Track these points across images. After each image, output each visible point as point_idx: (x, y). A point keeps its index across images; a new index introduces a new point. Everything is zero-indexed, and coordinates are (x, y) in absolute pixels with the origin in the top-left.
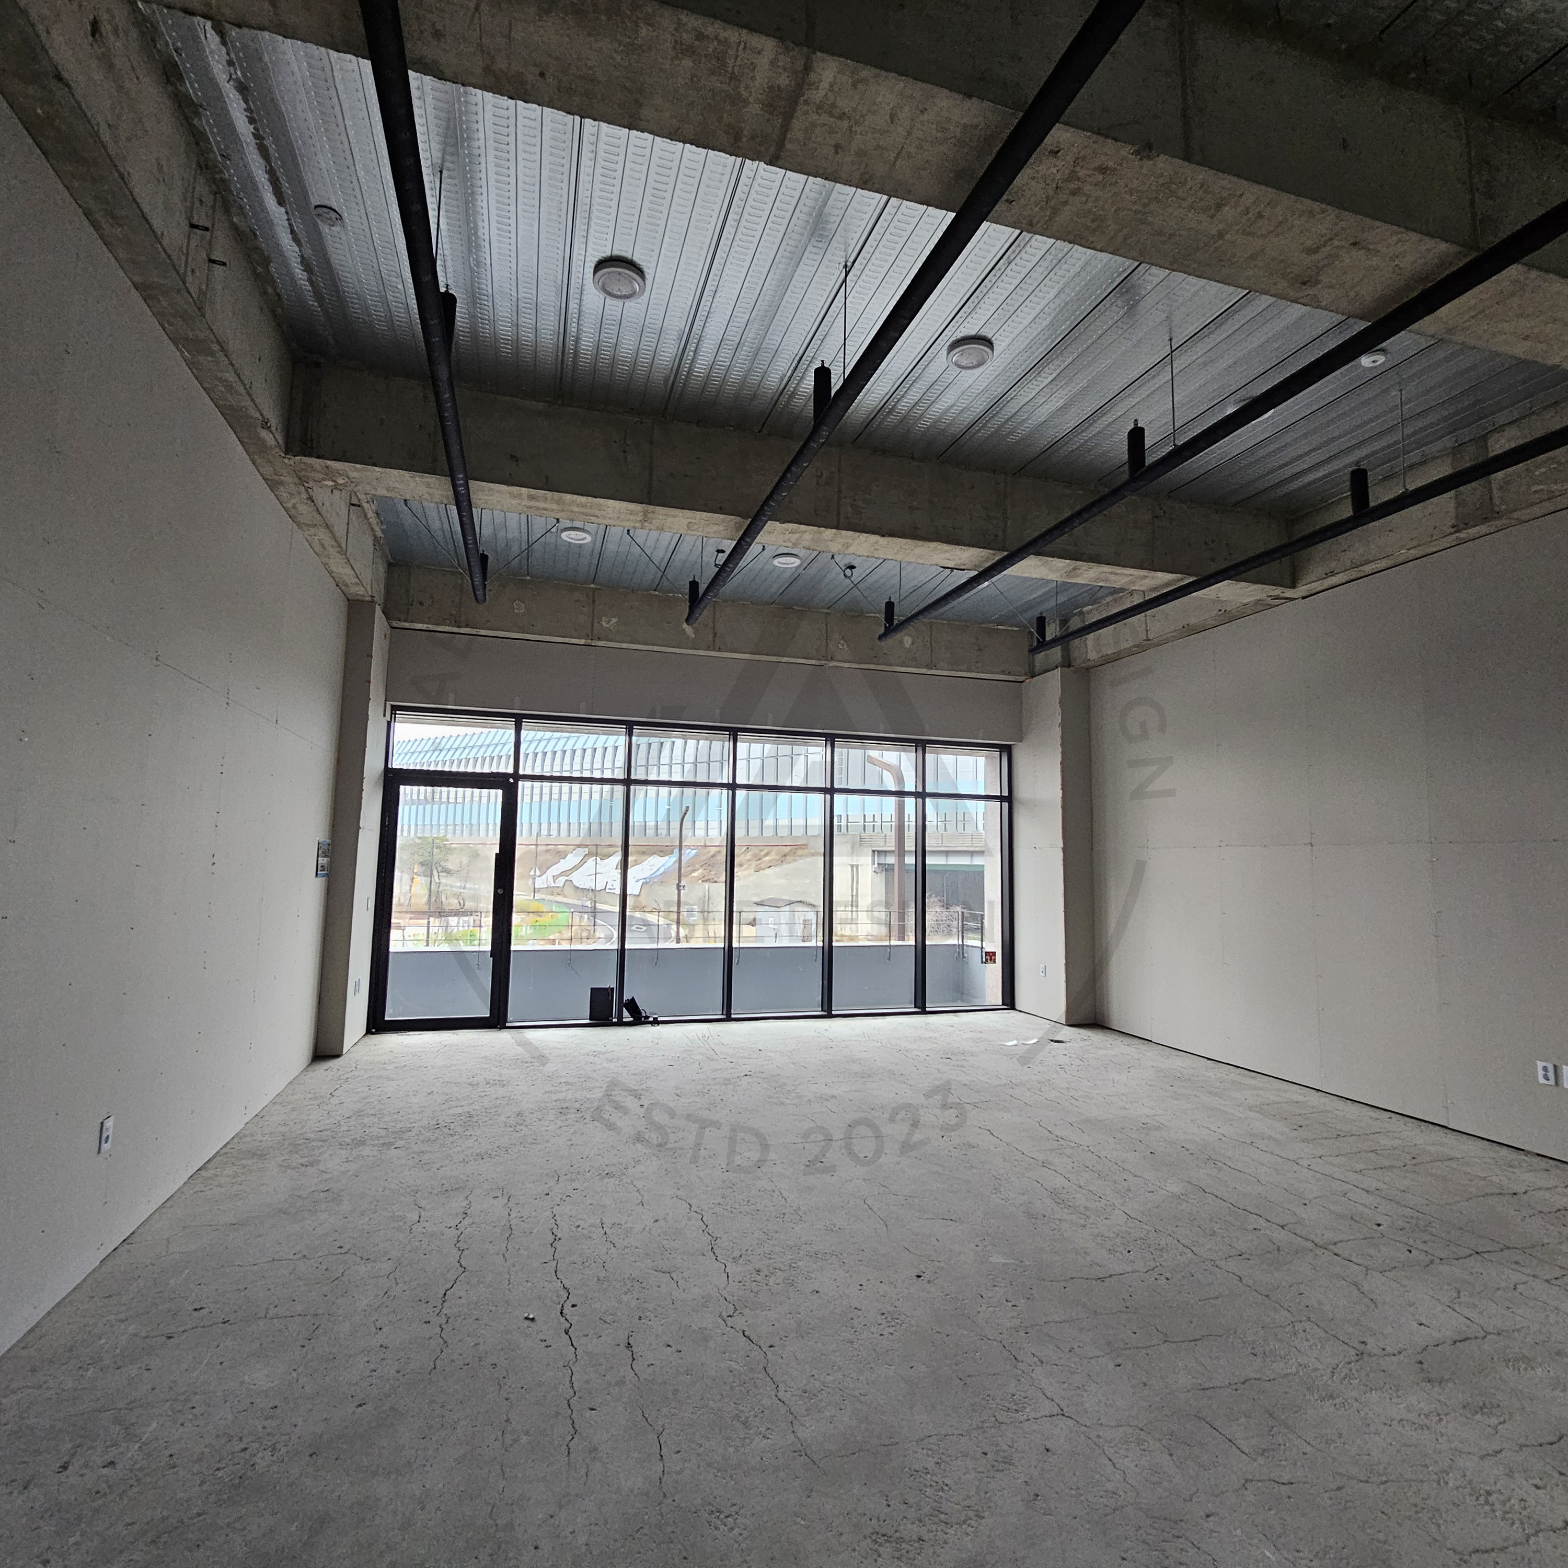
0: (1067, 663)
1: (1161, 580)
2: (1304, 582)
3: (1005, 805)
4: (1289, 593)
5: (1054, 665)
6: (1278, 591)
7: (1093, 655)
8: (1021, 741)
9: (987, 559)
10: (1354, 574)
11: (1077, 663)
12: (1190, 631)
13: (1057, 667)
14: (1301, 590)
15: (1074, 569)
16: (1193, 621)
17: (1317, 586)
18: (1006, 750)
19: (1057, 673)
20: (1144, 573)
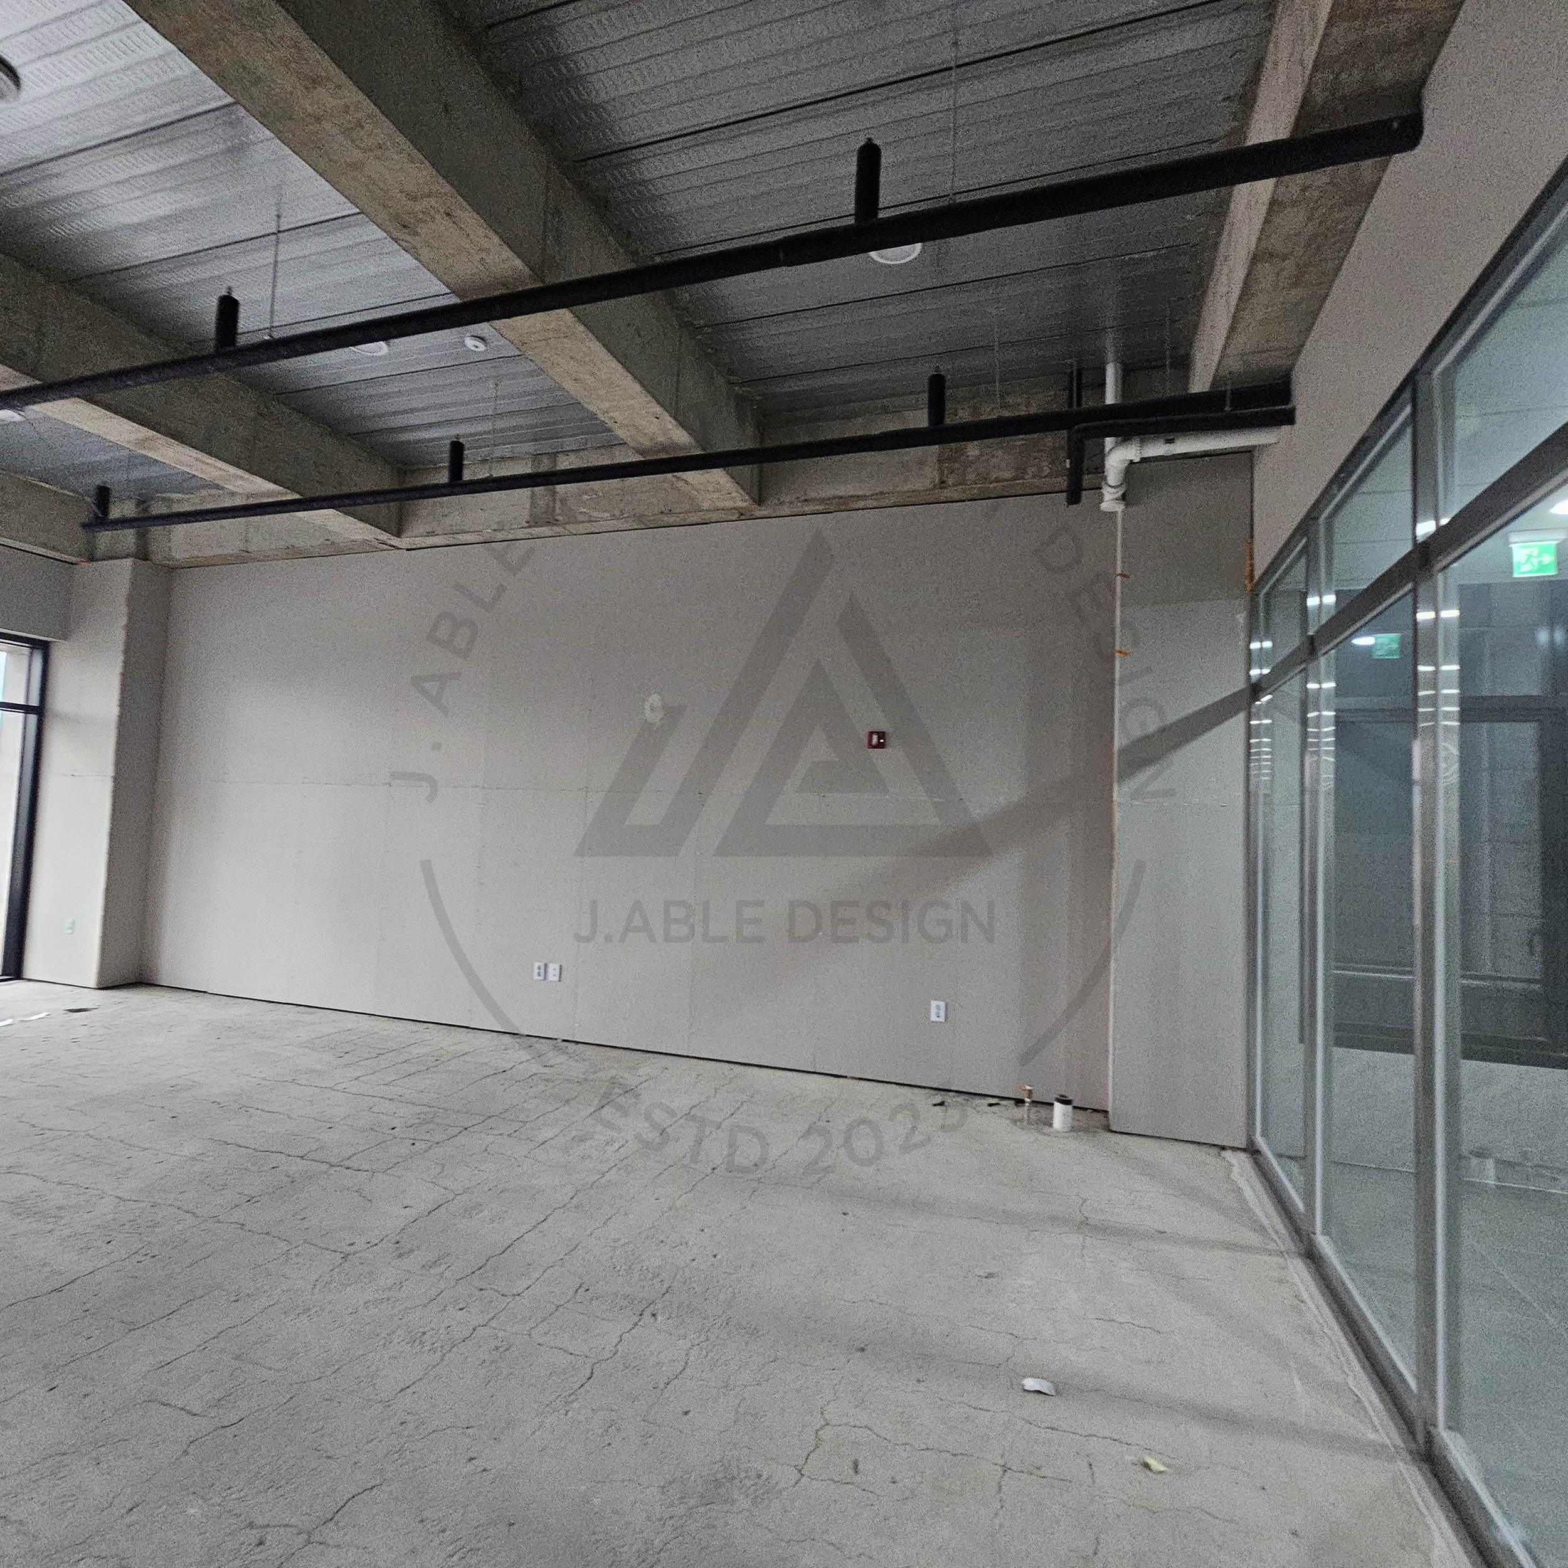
0: (142, 554)
1: (261, 488)
2: (409, 534)
3: (33, 719)
4: (395, 541)
5: (124, 553)
6: (384, 536)
7: (180, 553)
8: (65, 639)
11: (158, 558)
12: (295, 553)
13: (128, 557)
14: (404, 542)
16: (300, 543)
17: (419, 542)
18: (43, 648)
19: (128, 563)
20: (240, 472)
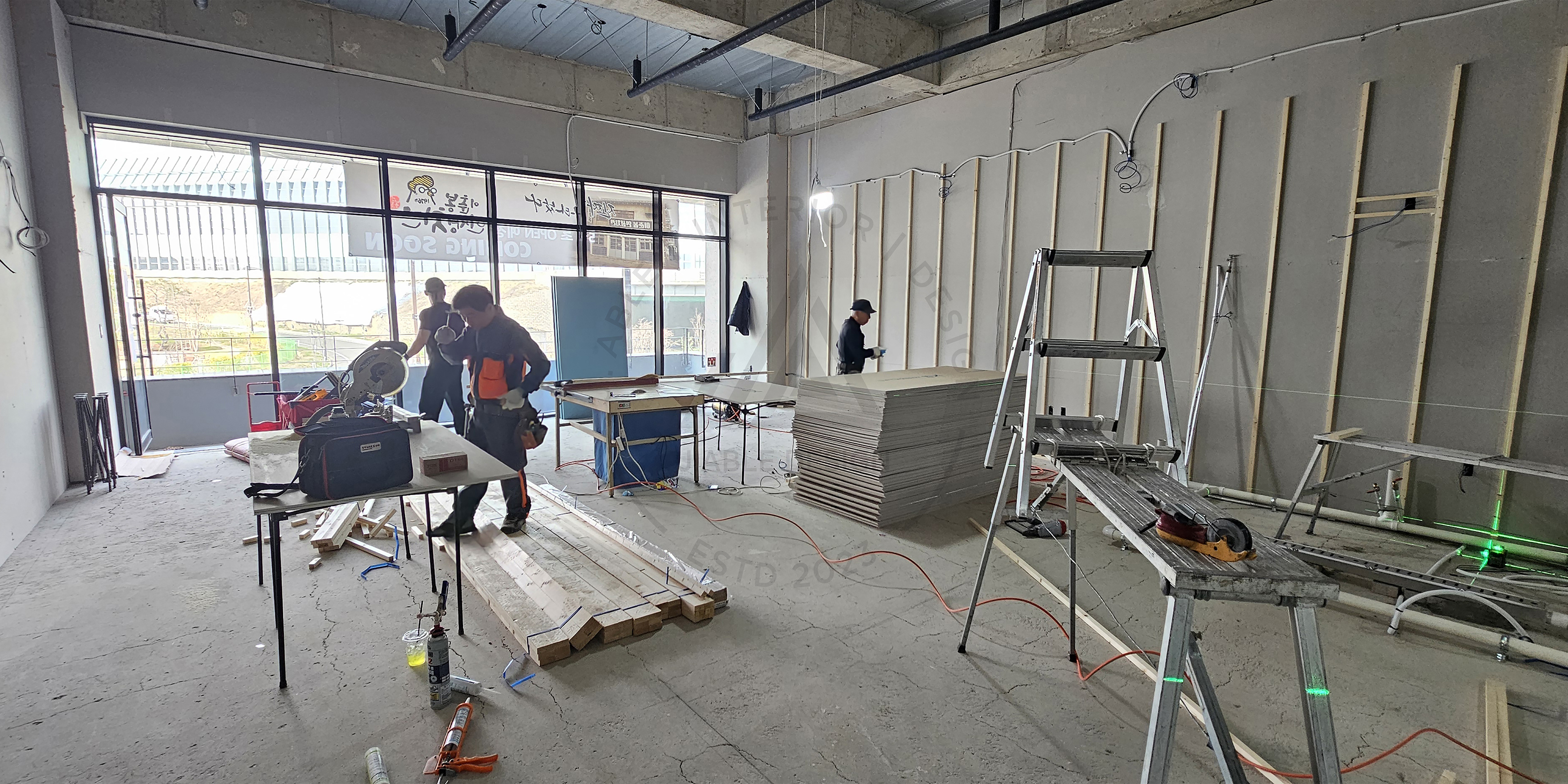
0: (773, 130)
1: (855, 68)
2: (946, 81)
3: (724, 244)
4: (936, 89)
5: (763, 132)
6: (928, 86)
7: (794, 126)
8: (735, 193)
9: (729, 32)
10: (978, 79)
11: (782, 131)
12: (867, 112)
13: (766, 133)
14: (944, 87)
15: (795, 50)
16: (869, 104)
17: (954, 86)
18: (725, 200)
19: (766, 138)
20: (844, 60)
